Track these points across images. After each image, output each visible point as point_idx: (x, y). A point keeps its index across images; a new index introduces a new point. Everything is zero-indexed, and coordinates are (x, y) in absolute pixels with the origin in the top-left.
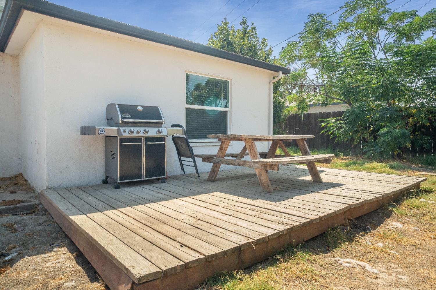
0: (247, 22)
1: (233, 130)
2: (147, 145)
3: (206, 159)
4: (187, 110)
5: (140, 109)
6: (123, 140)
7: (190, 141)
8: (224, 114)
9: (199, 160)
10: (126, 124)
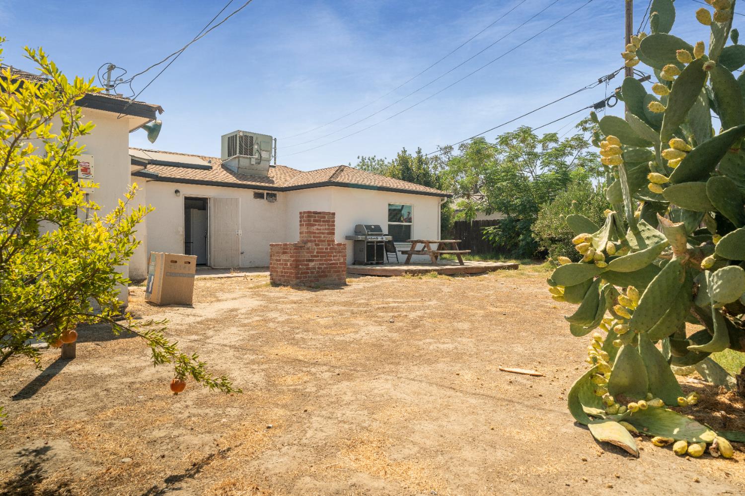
0: (422, 151)
1: (415, 236)
2: (377, 245)
3: (403, 253)
4: (389, 225)
5: (373, 227)
6: (368, 242)
7: (395, 243)
8: (409, 226)
9: (399, 254)
10: (369, 235)
